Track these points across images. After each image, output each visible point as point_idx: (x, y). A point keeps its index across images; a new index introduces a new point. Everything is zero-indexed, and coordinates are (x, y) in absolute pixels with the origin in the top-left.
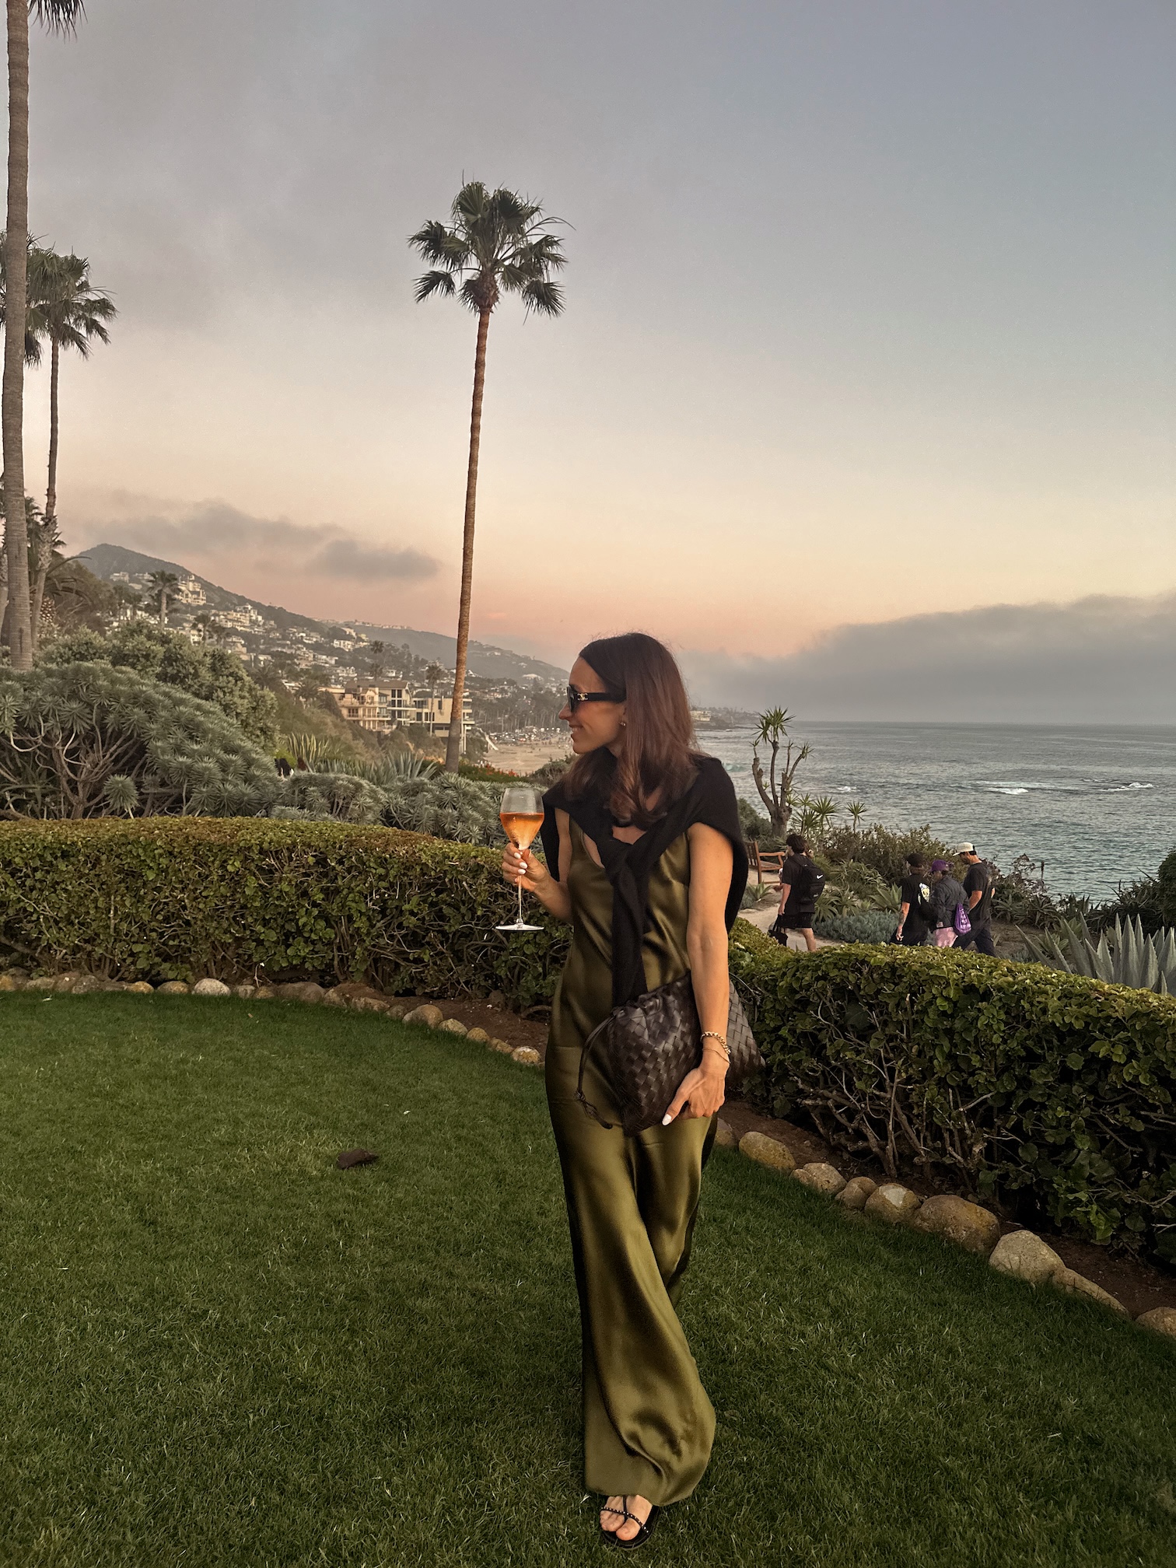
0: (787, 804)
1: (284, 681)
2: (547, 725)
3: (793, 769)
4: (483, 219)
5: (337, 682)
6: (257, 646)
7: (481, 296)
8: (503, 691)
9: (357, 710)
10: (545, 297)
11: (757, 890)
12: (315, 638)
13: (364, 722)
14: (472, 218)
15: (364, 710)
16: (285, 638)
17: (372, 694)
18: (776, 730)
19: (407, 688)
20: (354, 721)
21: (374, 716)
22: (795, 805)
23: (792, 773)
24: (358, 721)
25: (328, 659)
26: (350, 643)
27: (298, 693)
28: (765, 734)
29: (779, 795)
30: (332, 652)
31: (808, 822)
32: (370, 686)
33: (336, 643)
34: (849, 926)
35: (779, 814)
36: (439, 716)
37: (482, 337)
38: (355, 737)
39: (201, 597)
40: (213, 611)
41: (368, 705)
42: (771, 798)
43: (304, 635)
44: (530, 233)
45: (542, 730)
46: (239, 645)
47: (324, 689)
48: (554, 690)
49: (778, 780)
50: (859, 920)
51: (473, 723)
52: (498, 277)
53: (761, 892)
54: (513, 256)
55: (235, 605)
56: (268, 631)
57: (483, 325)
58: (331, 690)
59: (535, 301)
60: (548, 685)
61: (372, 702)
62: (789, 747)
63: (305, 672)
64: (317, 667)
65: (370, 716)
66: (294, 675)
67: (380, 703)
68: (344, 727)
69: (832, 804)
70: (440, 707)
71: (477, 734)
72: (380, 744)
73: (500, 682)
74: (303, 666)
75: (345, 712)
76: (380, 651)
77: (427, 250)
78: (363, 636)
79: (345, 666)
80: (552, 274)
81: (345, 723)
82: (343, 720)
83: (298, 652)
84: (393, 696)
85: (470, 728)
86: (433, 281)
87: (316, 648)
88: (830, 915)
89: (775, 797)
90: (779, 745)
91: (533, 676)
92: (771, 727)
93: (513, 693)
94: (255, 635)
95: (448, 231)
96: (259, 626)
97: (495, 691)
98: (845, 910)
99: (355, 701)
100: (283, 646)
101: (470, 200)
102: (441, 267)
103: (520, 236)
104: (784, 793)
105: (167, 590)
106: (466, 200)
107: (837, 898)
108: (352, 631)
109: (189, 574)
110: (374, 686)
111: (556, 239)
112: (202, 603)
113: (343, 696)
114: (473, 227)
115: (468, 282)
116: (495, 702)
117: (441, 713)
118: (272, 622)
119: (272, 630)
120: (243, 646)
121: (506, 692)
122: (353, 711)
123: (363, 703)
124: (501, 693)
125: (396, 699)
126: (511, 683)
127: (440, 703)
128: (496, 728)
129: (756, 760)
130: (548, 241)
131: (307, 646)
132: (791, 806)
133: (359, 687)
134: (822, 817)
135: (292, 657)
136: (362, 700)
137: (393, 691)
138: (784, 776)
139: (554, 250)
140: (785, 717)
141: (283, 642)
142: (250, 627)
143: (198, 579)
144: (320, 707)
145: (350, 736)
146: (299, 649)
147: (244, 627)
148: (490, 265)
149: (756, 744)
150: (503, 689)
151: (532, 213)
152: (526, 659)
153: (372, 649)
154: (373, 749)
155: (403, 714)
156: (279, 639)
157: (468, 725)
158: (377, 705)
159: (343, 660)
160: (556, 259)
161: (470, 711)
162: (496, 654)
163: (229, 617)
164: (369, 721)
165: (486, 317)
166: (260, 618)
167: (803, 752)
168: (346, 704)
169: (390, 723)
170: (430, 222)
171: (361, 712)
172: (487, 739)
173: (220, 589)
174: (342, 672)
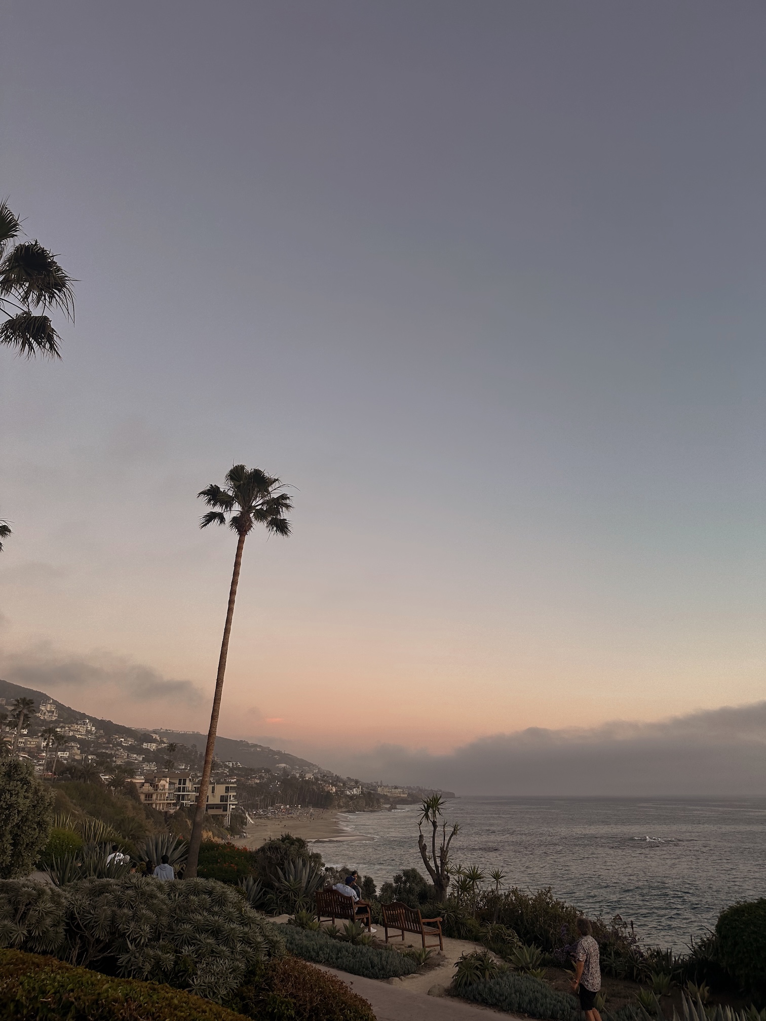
0: (446, 873)
1: (101, 775)
2: (291, 804)
3: (448, 844)
4: (244, 484)
5: (141, 774)
6: (89, 749)
7: (242, 525)
8: (261, 778)
9: (152, 795)
10: (281, 527)
11: (420, 955)
12: (131, 742)
13: (156, 804)
14: (238, 483)
15: (157, 795)
16: (108, 743)
17: (164, 783)
18: (434, 812)
19: (190, 777)
20: (149, 804)
21: (164, 800)
22: (452, 873)
23: (447, 847)
24: (152, 804)
25: (137, 757)
26: (155, 745)
27: (109, 785)
28: (427, 816)
29: (439, 865)
30: (140, 751)
31: (463, 887)
32: (164, 777)
33: (145, 745)
34: (490, 989)
35: (441, 880)
36: (212, 798)
37: (240, 548)
38: (148, 817)
39: (55, 714)
40: (61, 724)
41: (160, 791)
42: (434, 869)
43: (123, 740)
44: (273, 492)
45: (288, 806)
46: (75, 748)
47: (129, 780)
48: (298, 775)
49: (438, 854)
50: (498, 984)
51: (237, 803)
52: (252, 515)
53: (424, 956)
54: (262, 504)
55: (78, 720)
56: (98, 738)
57: (241, 542)
58: (135, 781)
59: (275, 529)
60: (294, 772)
61: (164, 789)
62: (444, 826)
63: (119, 767)
64: (129, 763)
65: (160, 800)
66: (109, 770)
67: (169, 789)
68: (140, 809)
69: (479, 872)
70: (213, 792)
71: (240, 811)
72: (166, 821)
73: (259, 770)
74: (119, 762)
75: (142, 797)
76: (174, 750)
77: (209, 501)
78: (165, 740)
79: (149, 762)
80: (284, 514)
81: (142, 806)
82: (140, 803)
83: (117, 752)
84: (180, 784)
85: (234, 807)
86: (210, 517)
87: (130, 749)
88: (476, 978)
89: (437, 866)
90: (437, 824)
91: (283, 765)
92: (431, 811)
93: (268, 779)
94: (88, 740)
95: (222, 490)
96: (92, 734)
97: (255, 778)
98: (487, 973)
99: (151, 788)
100: (107, 748)
101: (236, 474)
102: (218, 509)
103: (266, 494)
104: (443, 863)
105: (25, 711)
106: (234, 474)
107: (481, 963)
108: (157, 736)
109: (49, 698)
110: (166, 777)
111: (288, 496)
112: (54, 719)
113: (143, 784)
114: (237, 488)
115: (234, 518)
116: (254, 786)
117: (213, 796)
118: (102, 731)
119: (101, 737)
120: (78, 749)
121: (263, 778)
122: (149, 796)
123: (157, 790)
124: (259, 779)
125: (182, 786)
126: (268, 771)
127: (213, 788)
128: (255, 806)
129: (421, 836)
130: (284, 497)
131: (124, 748)
132: (449, 874)
133: (155, 777)
134: (473, 883)
135: (111, 756)
136: (156, 787)
137: (180, 780)
138: (442, 849)
139: (288, 502)
140: (440, 801)
141: (107, 745)
142: (85, 735)
143: (55, 702)
144: (125, 794)
145: (144, 816)
146: (118, 750)
147: (81, 735)
148: (247, 508)
149: (421, 823)
150: (261, 776)
151: (274, 482)
152: (279, 753)
153: (168, 749)
154: (160, 826)
155: (186, 797)
156: (104, 743)
157: (233, 805)
158: (167, 791)
159: (149, 757)
160: (287, 506)
161: (235, 794)
162: (258, 749)
163: (72, 728)
164: (160, 804)
165: (243, 537)
166: (93, 728)
167: (455, 830)
168: (144, 791)
169: (175, 805)
170: (211, 485)
171: (154, 797)
172: (247, 815)
173: (69, 708)
174: (146, 767)
